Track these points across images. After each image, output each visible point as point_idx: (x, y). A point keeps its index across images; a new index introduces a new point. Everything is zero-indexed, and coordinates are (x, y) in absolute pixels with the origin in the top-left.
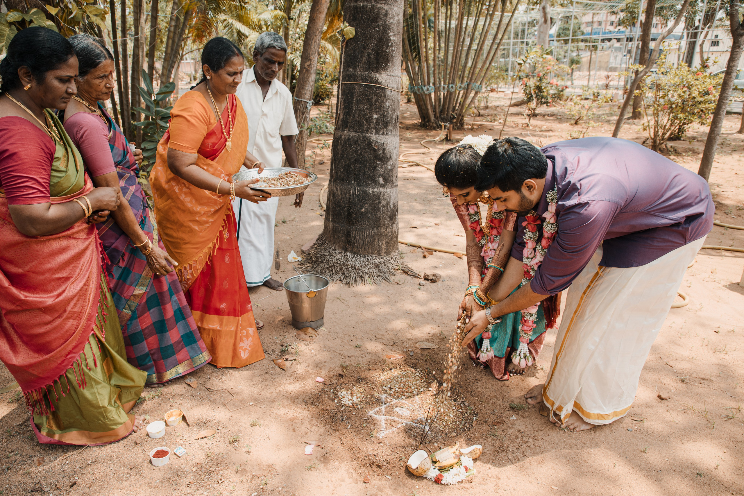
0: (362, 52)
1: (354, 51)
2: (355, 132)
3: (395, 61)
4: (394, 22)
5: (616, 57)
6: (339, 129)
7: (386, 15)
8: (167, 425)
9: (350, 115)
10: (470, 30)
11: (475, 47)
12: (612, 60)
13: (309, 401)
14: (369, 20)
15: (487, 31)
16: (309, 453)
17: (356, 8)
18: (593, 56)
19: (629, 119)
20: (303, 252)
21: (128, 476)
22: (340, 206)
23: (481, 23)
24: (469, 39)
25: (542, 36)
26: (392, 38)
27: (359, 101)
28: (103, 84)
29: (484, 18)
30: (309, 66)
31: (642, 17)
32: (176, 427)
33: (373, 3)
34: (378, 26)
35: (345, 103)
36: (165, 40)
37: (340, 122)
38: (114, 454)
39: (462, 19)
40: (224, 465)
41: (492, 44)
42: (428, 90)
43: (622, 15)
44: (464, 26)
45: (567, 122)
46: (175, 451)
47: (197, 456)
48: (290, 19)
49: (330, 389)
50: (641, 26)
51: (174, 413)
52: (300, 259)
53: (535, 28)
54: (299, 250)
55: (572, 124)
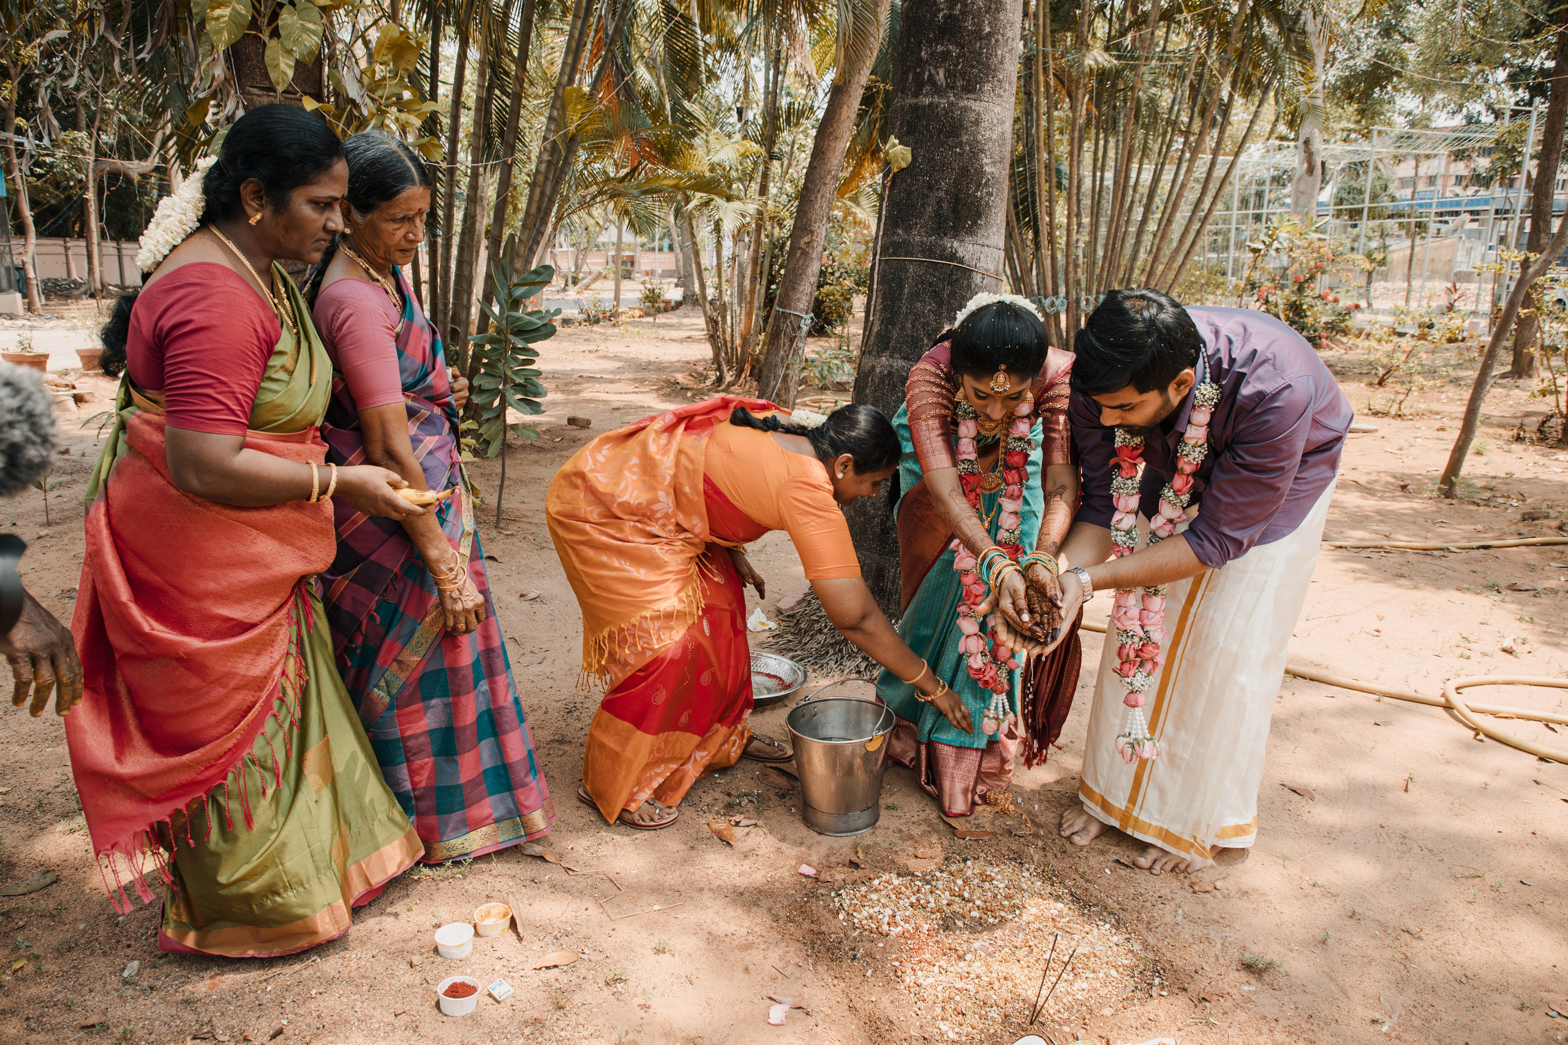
0: (926, 196)
1: (909, 194)
2: (904, 358)
3: (993, 216)
4: (994, 137)
5: (1469, 252)
6: (870, 353)
7: (977, 123)
8: (477, 934)
9: (894, 325)
10: (1144, 190)
11: (1152, 227)
12: (1460, 256)
13: (783, 913)
14: (941, 131)
15: (1180, 195)
16: (778, 1022)
17: (915, 108)
18: (1416, 249)
19: (1504, 376)
20: (780, 612)
21: (388, 1028)
22: (865, 514)
23: (1167, 176)
24: (1142, 209)
25: (1303, 200)
26: (988, 169)
27: (915, 296)
28: (400, 233)
29: (1175, 167)
30: (808, 243)
31: (1531, 167)
32: (495, 939)
33: (952, 99)
34: (960, 144)
35: (884, 299)
36: (523, 204)
37: (872, 338)
38: (364, 981)
39: (1129, 161)
40: (591, 1029)
41: (1191, 220)
42: (1053, 304)
43: (1483, 163)
44: (1132, 181)
45: (1360, 381)
46: (490, 987)
47: (536, 1004)
48: (772, 157)
49: (830, 890)
50: (1528, 186)
51: (494, 912)
52: (773, 625)
53: (1286, 191)
54: (773, 608)
55: (1371, 384)
